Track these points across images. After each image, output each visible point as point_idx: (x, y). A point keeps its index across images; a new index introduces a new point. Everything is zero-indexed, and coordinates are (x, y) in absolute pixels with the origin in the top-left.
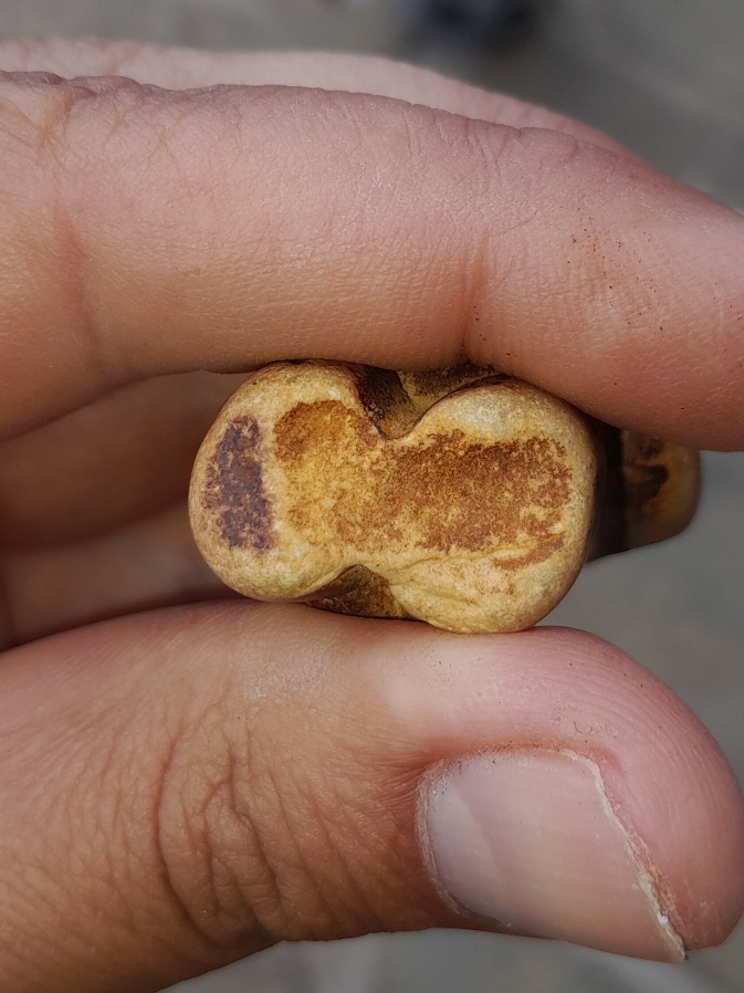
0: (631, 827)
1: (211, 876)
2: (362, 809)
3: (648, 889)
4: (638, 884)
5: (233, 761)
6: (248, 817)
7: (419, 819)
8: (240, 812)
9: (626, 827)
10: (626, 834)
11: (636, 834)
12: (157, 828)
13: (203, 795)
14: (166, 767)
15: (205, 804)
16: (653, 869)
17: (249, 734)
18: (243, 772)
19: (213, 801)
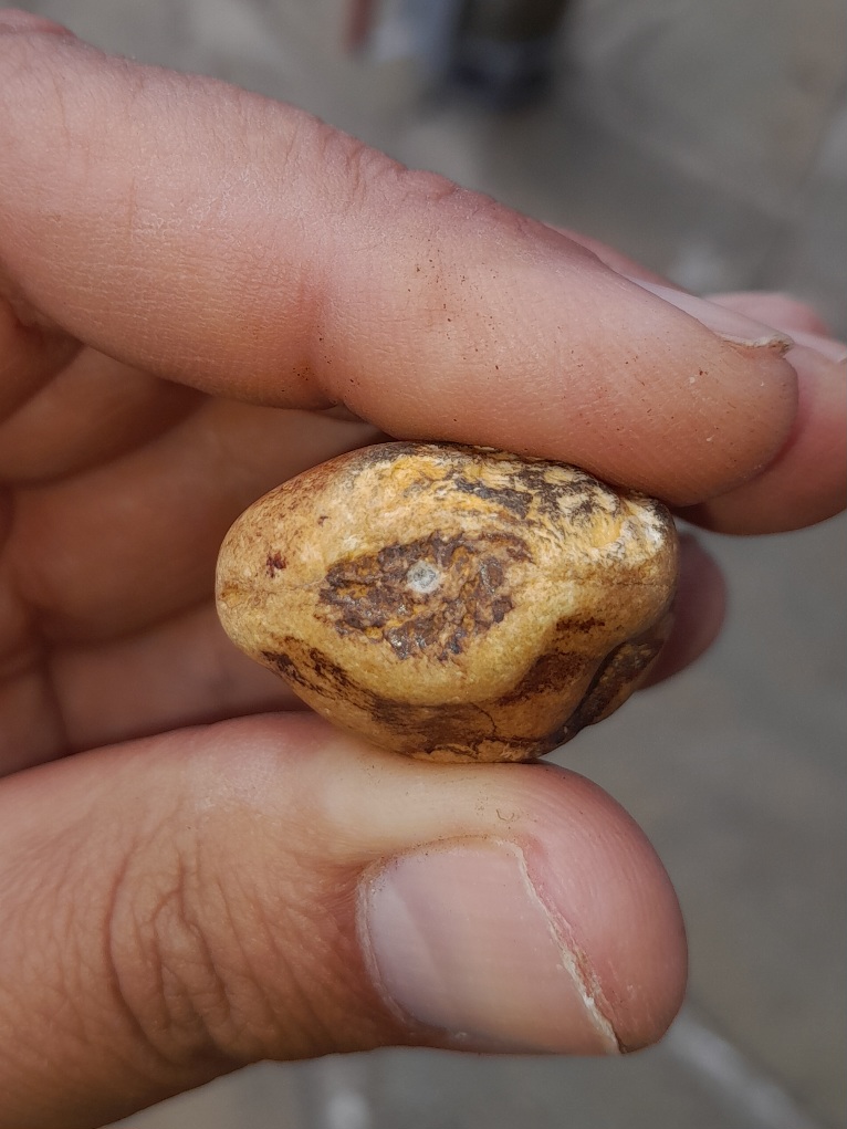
0: (554, 907)
1: (160, 986)
2: (306, 912)
3: (572, 968)
4: (562, 963)
5: (183, 871)
6: (196, 926)
7: (359, 920)
8: (187, 921)
9: (549, 908)
10: (548, 914)
11: (559, 914)
12: (108, 940)
13: (152, 906)
14: (118, 880)
15: (155, 916)
16: (576, 949)
17: (199, 843)
18: (193, 881)
19: (163, 910)
